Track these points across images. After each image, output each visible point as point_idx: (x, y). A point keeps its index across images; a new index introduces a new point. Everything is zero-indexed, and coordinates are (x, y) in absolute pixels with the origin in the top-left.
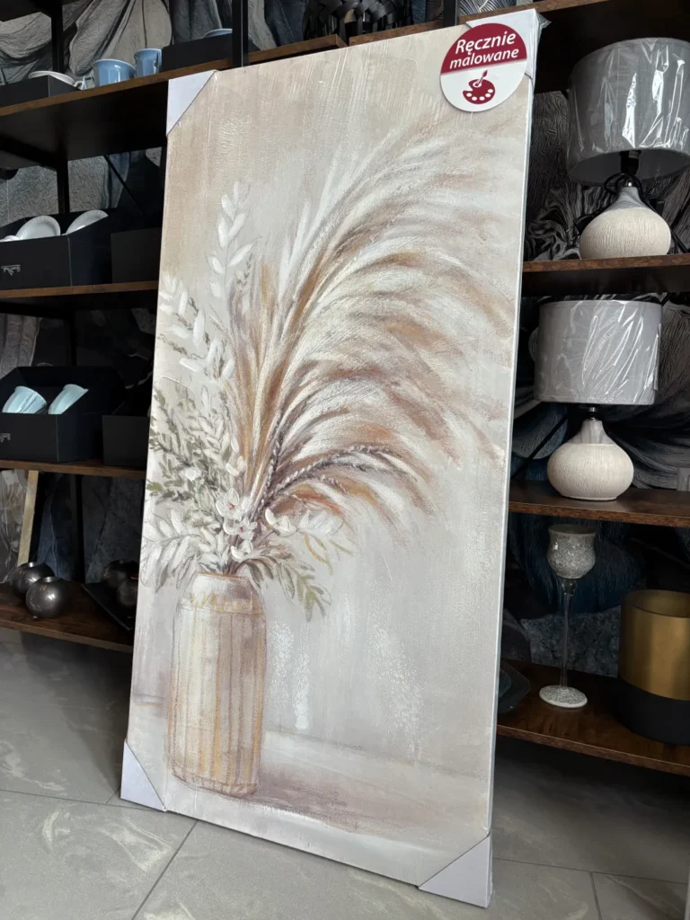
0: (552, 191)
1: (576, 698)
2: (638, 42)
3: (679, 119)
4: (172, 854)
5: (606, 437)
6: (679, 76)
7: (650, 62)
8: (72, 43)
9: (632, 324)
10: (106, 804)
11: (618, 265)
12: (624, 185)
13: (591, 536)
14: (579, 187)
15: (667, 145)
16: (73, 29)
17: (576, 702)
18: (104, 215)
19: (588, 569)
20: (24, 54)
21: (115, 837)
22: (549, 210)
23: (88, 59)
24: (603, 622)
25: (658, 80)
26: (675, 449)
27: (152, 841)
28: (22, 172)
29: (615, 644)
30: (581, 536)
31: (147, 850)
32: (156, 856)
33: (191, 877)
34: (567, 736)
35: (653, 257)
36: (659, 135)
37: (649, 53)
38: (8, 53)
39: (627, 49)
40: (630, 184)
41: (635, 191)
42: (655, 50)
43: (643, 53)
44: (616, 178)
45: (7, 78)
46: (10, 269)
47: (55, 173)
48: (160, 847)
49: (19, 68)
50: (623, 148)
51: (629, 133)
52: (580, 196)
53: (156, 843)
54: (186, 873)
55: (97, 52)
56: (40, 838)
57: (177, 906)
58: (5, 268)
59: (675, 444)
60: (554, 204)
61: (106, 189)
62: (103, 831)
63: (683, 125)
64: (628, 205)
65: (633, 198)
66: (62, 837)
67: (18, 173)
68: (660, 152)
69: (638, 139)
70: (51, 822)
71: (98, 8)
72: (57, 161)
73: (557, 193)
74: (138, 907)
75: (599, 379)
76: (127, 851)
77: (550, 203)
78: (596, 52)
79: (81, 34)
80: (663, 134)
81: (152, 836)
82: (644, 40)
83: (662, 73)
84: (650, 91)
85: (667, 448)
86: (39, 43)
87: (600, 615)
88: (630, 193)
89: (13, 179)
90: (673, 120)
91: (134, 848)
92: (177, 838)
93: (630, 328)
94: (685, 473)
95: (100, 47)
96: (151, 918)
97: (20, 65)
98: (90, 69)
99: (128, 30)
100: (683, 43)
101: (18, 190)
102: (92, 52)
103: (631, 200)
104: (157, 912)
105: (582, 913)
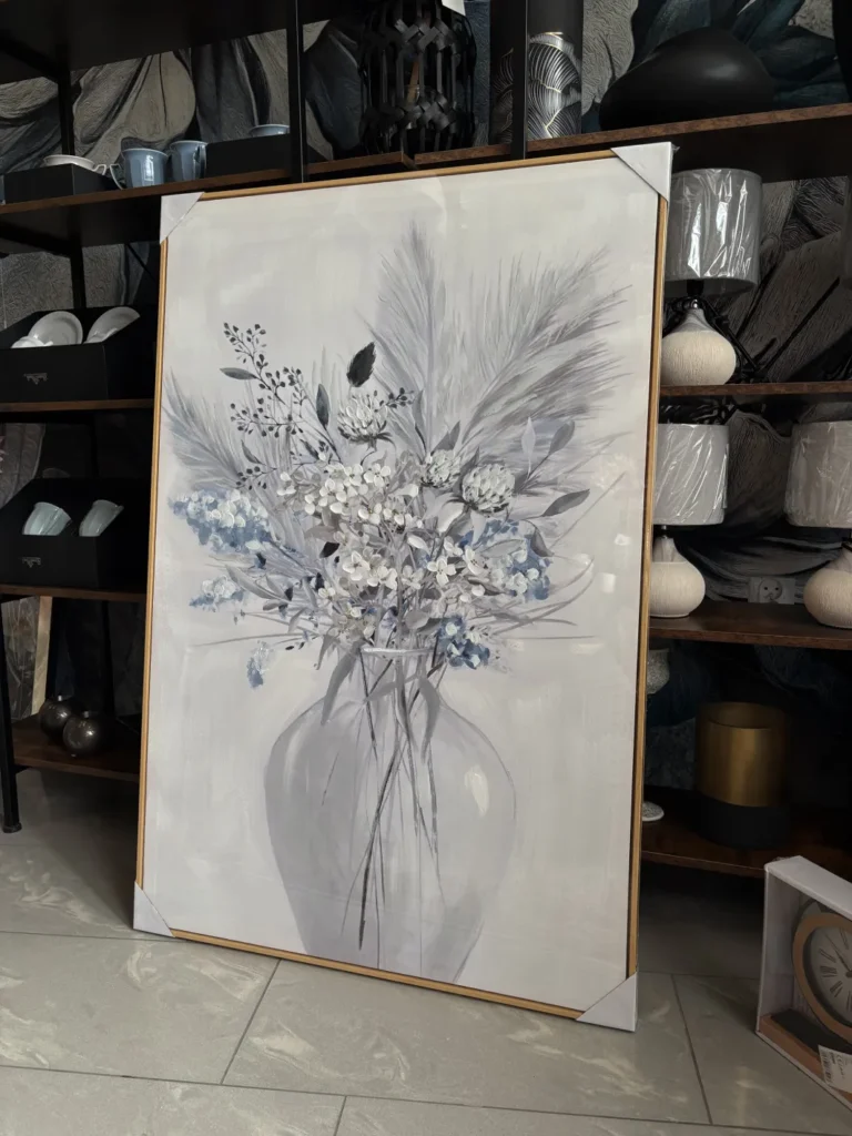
1: (654, 812)
3: (741, 248)
4: (266, 983)
5: (678, 555)
6: (742, 206)
7: (714, 192)
8: (75, 106)
9: (701, 447)
11: (687, 393)
12: (690, 306)
13: (664, 651)
15: (731, 274)
16: (78, 89)
17: (655, 815)
18: (135, 316)
19: (662, 684)
20: (18, 114)
21: (203, 972)
23: (95, 125)
25: (722, 211)
26: (747, 558)
27: (244, 973)
29: (690, 757)
30: (656, 652)
31: (239, 981)
32: (250, 986)
33: (288, 1003)
35: (719, 387)
36: (723, 264)
37: (714, 184)
40: (696, 306)
41: (700, 313)
42: (719, 179)
43: (708, 184)
46: (35, 378)
47: (68, 260)
48: (252, 978)
49: (11, 130)
50: (688, 277)
51: (694, 262)
53: (248, 974)
54: (283, 999)
55: (106, 118)
56: (125, 976)
57: (280, 1028)
58: (29, 377)
59: (745, 554)
61: (122, 273)
62: (191, 967)
63: (746, 253)
64: (695, 327)
65: (700, 320)
66: (149, 976)
68: (725, 280)
69: (703, 268)
70: (134, 962)
71: (107, 68)
72: (69, 246)
74: (242, 1032)
75: (670, 501)
76: (218, 982)
79: (86, 95)
80: (727, 264)
81: (242, 969)
82: (708, 170)
83: (726, 204)
84: (714, 223)
85: (738, 557)
86: (35, 103)
88: (697, 315)
89: (6, 259)
90: (736, 249)
91: (225, 980)
93: (699, 452)
94: (755, 582)
95: (110, 113)
96: (256, 1041)
97: (12, 126)
98: (99, 137)
99: (144, 95)
100: (746, 172)
101: (14, 271)
102: (100, 116)
103: (698, 323)
104: (262, 1035)
105: (665, 1010)
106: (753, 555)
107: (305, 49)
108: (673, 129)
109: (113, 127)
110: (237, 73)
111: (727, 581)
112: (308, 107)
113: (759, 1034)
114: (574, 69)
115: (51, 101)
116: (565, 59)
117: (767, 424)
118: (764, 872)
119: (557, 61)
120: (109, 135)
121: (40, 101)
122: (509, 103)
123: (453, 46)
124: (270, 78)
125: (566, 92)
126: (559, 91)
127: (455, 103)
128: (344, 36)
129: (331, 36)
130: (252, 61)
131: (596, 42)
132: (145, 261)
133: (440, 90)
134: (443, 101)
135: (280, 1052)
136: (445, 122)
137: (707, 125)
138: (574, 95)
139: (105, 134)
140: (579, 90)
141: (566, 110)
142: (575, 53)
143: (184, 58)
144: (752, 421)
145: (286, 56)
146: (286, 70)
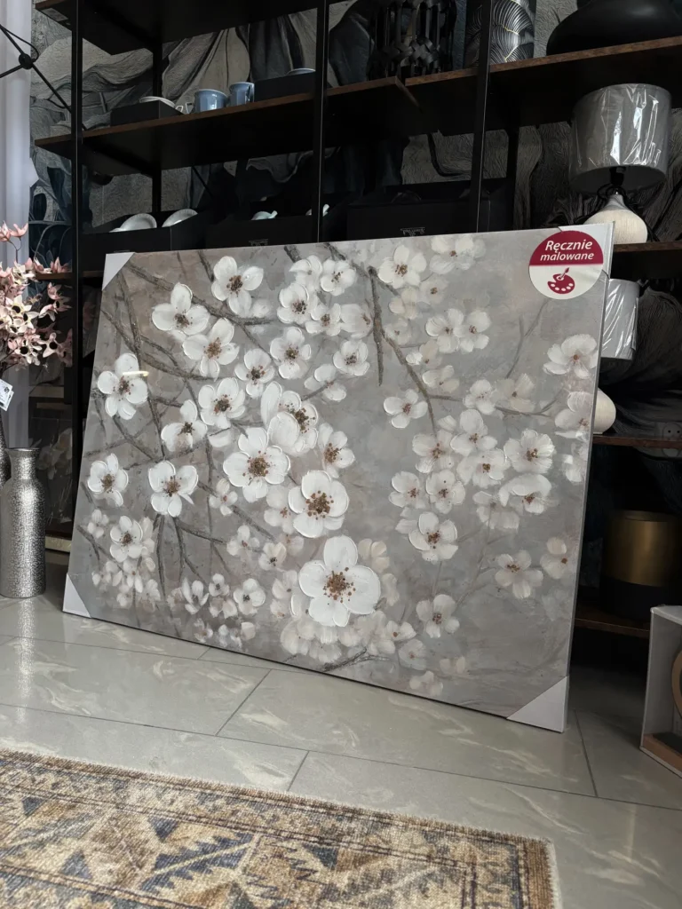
0: (559, 200)
2: (622, 86)
3: (653, 144)
6: (654, 112)
7: (632, 101)
8: (164, 74)
9: (615, 296)
12: (613, 193)
14: (580, 198)
15: (644, 163)
16: (167, 62)
18: (194, 213)
20: (123, 80)
22: (557, 215)
23: (177, 88)
25: (638, 115)
26: (654, 408)
28: (116, 179)
35: (630, 245)
36: (637, 156)
37: (632, 95)
38: (109, 80)
39: (615, 91)
40: (617, 193)
41: (620, 198)
42: (636, 92)
43: (627, 95)
44: (606, 188)
45: (107, 100)
47: (151, 179)
49: (117, 92)
50: (611, 165)
51: (615, 154)
52: (581, 206)
55: (185, 83)
59: (653, 404)
60: (560, 210)
63: (656, 148)
64: (614, 208)
65: (619, 203)
67: (113, 180)
68: (639, 168)
69: (622, 158)
70: (159, 666)
71: (188, 46)
72: (153, 171)
73: (562, 202)
77: (557, 210)
78: (592, 93)
79: (172, 66)
80: (641, 155)
82: (627, 85)
83: (641, 109)
84: (632, 123)
85: (647, 406)
86: (136, 72)
88: (617, 199)
89: (108, 186)
90: (649, 144)
93: (614, 299)
94: (660, 426)
95: (188, 79)
97: (118, 90)
98: (180, 96)
99: (213, 65)
100: (658, 88)
101: (112, 194)
102: (181, 81)
103: (617, 204)
104: (251, 713)
106: (661, 405)
107: (329, 30)
108: (600, 52)
109: (190, 88)
110: (281, 47)
111: (637, 425)
112: (329, 66)
113: (642, 749)
114: (529, 18)
115: (147, 72)
116: (522, 11)
117: (675, 301)
118: (650, 613)
119: (516, 11)
120: (187, 94)
121: (139, 71)
122: (477, 43)
123: (439, 4)
124: (304, 49)
125: (522, 34)
126: (517, 33)
127: (439, 47)
128: (360, 17)
129: (351, 17)
130: (293, 38)
131: (550, 14)
132: (206, 182)
133: (427, 35)
134: (430, 44)
136: (430, 60)
137: (626, 48)
138: (528, 38)
139: (184, 94)
140: (532, 34)
141: (521, 47)
142: (529, 7)
143: (243, 36)
144: (661, 297)
145: (315, 31)
146: (315, 41)
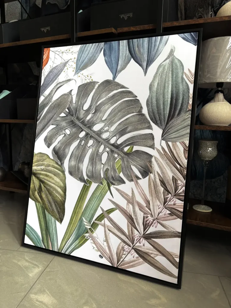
1: (208, 208)
4: (43, 270)
5: (225, 100)
10: (17, 251)
19: (215, 156)
21: (19, 263)
24: (214, 182)
27: (35, 265)
30: (212, 142)
31: (32, 268)
32: (37, 271)
33: (50, 279)
34: (207, 222)
48: (38, 267)
53: (37, 265)
54: (49, 277)
57: (44, 291)
62: (15, 261)
74: (27, 292)
75: (226, 71)
76: (24, 268)
81: (35, 263)
87: (213, 180)
91: (27, 268)
92: (46, 264)
96: (33, 296)
104: (36, 294)
105: (218, 292)
135: (41, 302)
